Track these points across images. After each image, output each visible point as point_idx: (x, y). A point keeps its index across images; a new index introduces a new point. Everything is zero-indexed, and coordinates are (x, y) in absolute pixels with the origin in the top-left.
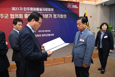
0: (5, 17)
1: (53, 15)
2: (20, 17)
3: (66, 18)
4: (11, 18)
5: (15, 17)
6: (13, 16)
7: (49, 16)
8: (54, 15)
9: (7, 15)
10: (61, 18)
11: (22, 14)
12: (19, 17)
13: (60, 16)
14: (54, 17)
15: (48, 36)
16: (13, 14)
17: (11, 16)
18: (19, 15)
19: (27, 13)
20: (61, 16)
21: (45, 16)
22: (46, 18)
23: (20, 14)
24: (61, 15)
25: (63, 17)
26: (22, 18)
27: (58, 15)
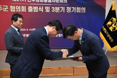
0: (4, 10)
1: (66, 9)
2: (23, 11)
3: (85, 12)
4: (11, 11)
5: (16, 10)
6: (13, 9)
7: (61, 9)
8: (68, 8)
9: (6, 7)
10: (78, 12)
11: (25, 7)
12: (21, 10)
13: (76, 9)
14: (67, 11)
15: (58, 36)
16: (14, 6)
17: (11, 8)
18: (21, 8)
19: (31, 6)
20: (78, 10)
21: (55, 9)
22: (56, 12)
23: (23, 7)
24: (78, 8)
25: (81, 11)
26: (25, 11)
27: (73, 8)
